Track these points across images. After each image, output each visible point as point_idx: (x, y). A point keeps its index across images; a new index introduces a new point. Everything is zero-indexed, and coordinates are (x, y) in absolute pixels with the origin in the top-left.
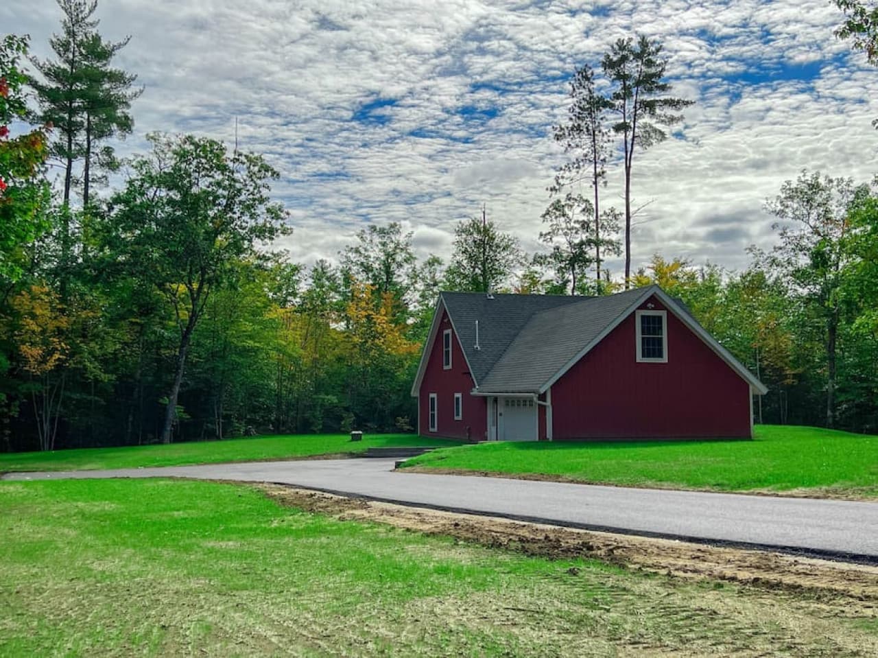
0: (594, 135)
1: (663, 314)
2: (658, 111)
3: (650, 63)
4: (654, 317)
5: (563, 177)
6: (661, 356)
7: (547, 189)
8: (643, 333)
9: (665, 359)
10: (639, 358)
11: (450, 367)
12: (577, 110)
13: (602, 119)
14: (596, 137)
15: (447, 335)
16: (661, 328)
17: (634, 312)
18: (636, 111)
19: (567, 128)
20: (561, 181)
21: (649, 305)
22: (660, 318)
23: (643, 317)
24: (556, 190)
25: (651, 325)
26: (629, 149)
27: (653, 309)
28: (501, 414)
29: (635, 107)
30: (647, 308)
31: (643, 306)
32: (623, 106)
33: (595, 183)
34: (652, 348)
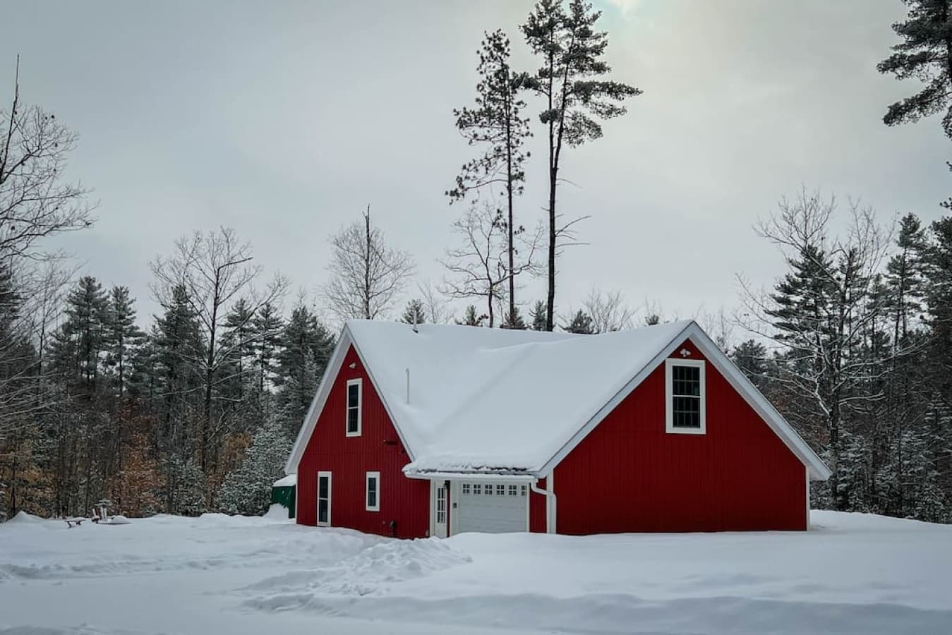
0: (509, 125)
1: (700, 364)
2: (593, 98)
3: (585, 34)
4: (689, 369)
5: (467, 178)
6: (696, 424)
7: (447, 193)
8: (675, 392)
9: (702, 430)
10: (670, 429)
11: (358, 433)
12: (487, 89)
13: (519, 104)
14: (511, 129)
15: (354, 389)
16: (697, 385)
17: (664, 363)
18: (565, 95)
19: (473, 113)
20: (466, 183)
21: (683, 352)
22: (697, 370)
23: (675, 368)
24: (458, 195)
25: (685, 379)
26: (555, 145)
27: (687, 357)
28: (455, 505)
29: (564, 90)
30: (681, 357)
31: (676, 354)
32: (550, 86)
33: (509, 188)
34: (686, 414)
